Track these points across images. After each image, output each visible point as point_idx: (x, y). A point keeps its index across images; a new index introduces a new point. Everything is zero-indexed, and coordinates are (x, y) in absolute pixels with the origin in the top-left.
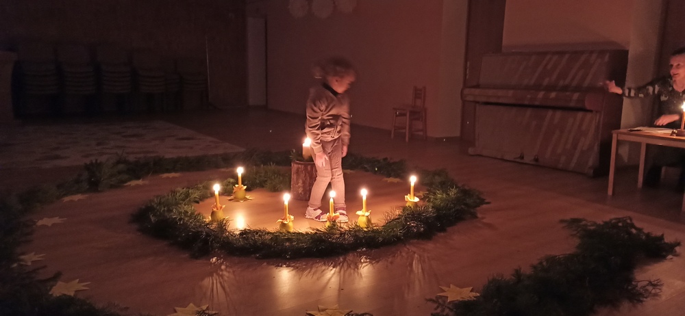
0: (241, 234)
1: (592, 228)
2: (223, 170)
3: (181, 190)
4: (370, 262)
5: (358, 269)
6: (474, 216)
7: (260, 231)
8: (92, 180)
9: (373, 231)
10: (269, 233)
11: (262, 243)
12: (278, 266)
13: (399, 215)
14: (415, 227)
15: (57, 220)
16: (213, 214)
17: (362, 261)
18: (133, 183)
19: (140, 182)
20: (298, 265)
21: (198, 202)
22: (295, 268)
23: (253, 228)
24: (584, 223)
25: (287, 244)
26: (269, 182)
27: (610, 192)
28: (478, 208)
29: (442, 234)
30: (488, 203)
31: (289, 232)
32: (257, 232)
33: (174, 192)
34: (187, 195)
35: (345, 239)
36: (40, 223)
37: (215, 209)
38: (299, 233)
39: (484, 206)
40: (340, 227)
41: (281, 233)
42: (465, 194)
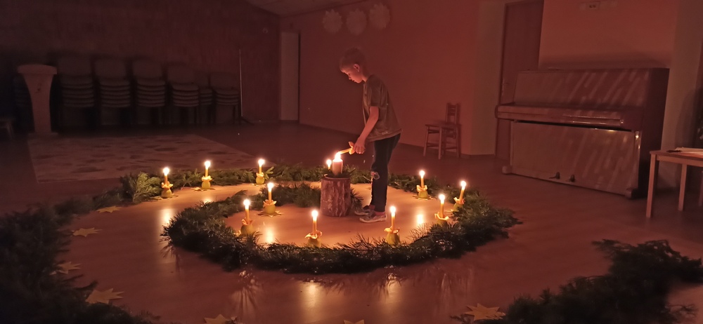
0: (270, 248)
1: (626, 250)
4: (397, 280)
5: (384, 286)
6: (505, 235)
7: (289, 246)
8: (125, 192)
9: (401, 248)
10: (297, 248)
11: (291, 258)
12: (306, 281)
13: (428, 233)
14: (442, 245)
15: (92, 231)
16: (243, 228)
17: (389, 278)
20: (325, 280)
21: (226, 217)
22: (322, 283)
23: (282, 243)
24: (616, 245)
25: (315, 259)
27: (648, 214)
28: (510, 228)
29: (471, 253)
30: (521, 223)
31: (317, 248)
32: (285, 247)
35: (372, 256)
36: (76, 233)
37: (245, 224)
38: (327, 249)
39: (517, 226)
40: (368, 244)
41: (309, 248)
42: (497, 213)
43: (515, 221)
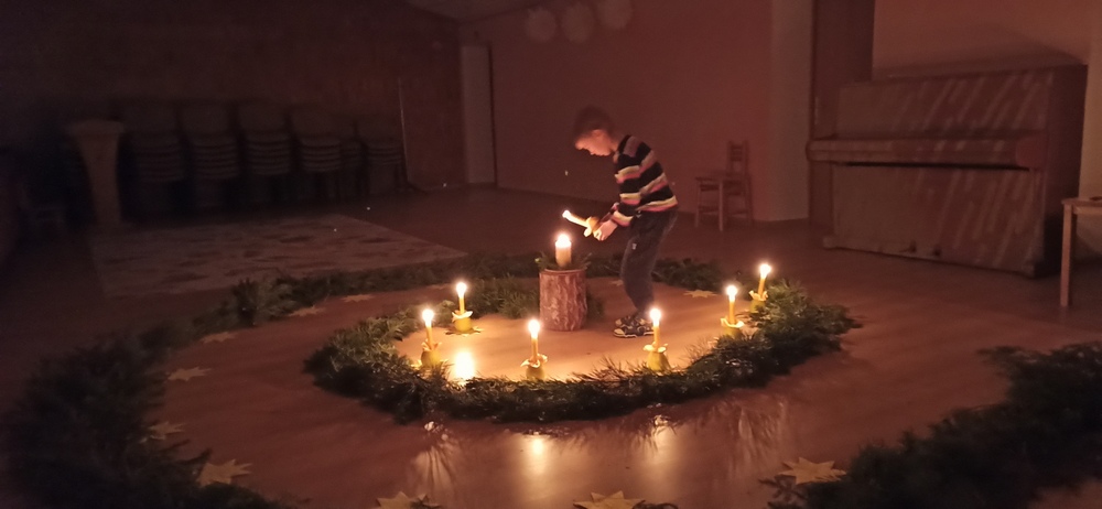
0: (468, 386)
1: (1033, 361)
2: (435, 287)
3: (374, 321)
4: (669, 425)
5: (650, 435)
6: (835, 346)
7: (497, 380)
8: (243, 309)
9: (673, 376)
10: (510, 383)
11: (501, 399)
12: (527, 433)
13: (713, 350)
14: (735, 367)
15: (196, 372)
16: (424, 355)
17: (656, 423)
18: (303, 312)
19: (313, 310)
20: (557, 431)
21: (400, 339)
22: (554, 435)
23: (486, 376)
24: (1019, 353)
25: (540, 399)
26: (506, 303)
27: (1064, 301)
28: (843, 335)
29: (783, 378)
30: (859, 326)
31: (540, 381)
32: (491, 382)
33: (364, 325)
34: (384, 328)
35: (628, 390)
36: (173, 377)
37: (427, 349)
38: (557, 382)
39: (853, 332)
40: (620, 371)
41: (528, 383)
42: (819, 312)
43: (850, 324)
